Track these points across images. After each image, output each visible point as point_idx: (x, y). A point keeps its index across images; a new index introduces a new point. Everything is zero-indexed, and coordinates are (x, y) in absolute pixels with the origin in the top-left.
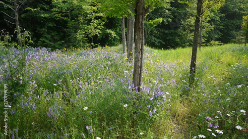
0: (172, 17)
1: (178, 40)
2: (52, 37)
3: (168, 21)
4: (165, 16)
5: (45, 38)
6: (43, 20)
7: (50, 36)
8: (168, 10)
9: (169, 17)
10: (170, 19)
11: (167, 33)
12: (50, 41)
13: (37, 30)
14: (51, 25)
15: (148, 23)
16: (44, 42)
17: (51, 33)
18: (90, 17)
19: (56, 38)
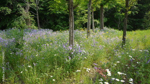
0: (138, 10)
1: (143, 25)
2: (63, 24)
3: (135, 13)
4: (134, 10)
5: (60, 25)
6: (58, 15)
7: (62, 24)
8: (136, 6)
9: (137, 10)
10: (136, 12)
11: (135, 21)
12: (62, 26)
13: (55, 20)
14: (62, 18)
15: (121, 14)
16: (59, 27)
17: (63, 22)
18: (83, 12)
19: (65, 25)
